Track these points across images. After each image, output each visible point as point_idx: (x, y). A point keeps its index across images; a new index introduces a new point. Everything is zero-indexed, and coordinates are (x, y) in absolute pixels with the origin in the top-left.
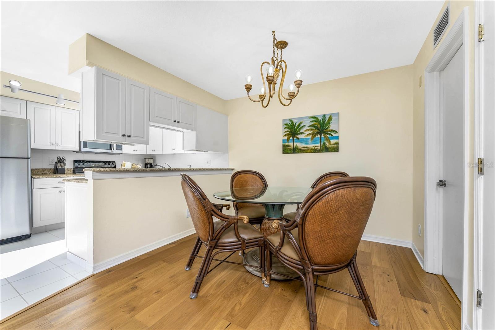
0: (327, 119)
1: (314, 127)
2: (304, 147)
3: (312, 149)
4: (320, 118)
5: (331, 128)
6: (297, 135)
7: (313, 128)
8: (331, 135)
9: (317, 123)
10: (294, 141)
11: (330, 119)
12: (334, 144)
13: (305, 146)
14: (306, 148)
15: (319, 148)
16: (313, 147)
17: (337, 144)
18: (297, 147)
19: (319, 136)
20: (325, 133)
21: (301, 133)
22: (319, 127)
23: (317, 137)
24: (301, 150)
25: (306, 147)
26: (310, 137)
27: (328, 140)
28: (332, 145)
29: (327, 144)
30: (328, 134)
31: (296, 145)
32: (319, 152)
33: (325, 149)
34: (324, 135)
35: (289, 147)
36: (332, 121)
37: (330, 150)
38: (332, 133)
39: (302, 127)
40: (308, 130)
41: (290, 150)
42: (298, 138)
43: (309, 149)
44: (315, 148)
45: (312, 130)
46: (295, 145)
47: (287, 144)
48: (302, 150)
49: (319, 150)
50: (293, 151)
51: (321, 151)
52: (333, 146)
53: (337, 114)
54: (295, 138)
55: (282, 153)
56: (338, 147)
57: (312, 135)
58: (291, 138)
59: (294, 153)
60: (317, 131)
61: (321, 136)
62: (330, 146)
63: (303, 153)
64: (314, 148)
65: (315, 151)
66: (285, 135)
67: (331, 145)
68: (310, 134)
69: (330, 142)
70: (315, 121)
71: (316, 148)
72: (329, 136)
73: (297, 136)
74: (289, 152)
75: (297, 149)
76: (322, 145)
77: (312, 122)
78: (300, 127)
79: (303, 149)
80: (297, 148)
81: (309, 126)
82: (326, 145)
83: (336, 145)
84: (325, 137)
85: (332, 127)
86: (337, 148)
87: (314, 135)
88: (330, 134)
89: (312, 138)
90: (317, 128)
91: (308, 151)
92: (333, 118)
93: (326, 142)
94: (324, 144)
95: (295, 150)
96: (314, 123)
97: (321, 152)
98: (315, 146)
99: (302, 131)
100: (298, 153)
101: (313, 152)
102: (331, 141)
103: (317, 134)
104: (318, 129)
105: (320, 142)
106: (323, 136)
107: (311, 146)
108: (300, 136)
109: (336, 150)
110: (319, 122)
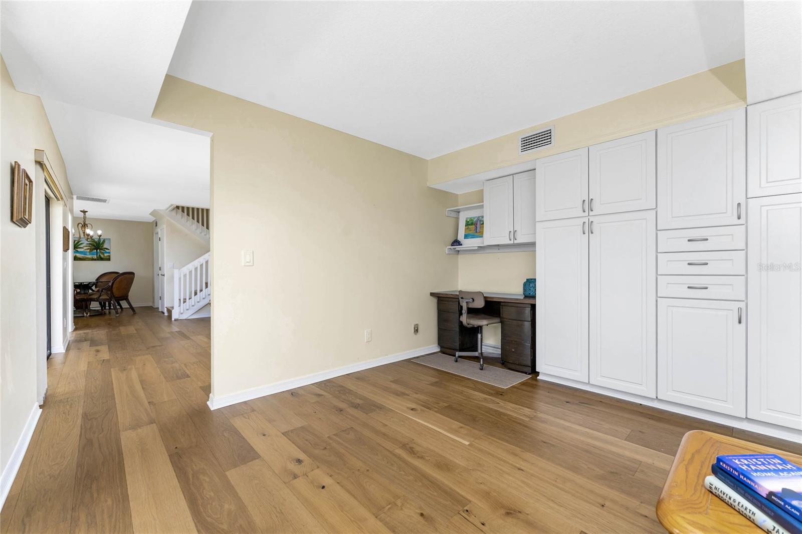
0: (102, 241)
3: (91, 258)
4: (97, 240)
6: (77, 248)
11: (104, 241)
15: (96, 258)
17: (109, 256)
19: (95, 251)
20: (100, 249)
21: (79, 248)
23: (93, 251)
24: (80, 258)
26: (89, 250)
27: (103, 253)
29: (102, 256)
30: (102, 250)
33: (101, 259)
36: (106, 243)
37: (104, 259)
38: (105, 250)
39: (81, 244)
40: (86, 246)
42: (78, 251)
45: (89, 246)
52: (106, 257)
53: (109, 239)
60: (93, 247)
61: (97, 251)
62: (104, 257)
65: (93, 259)
68: (88, 249)
69: (104, 255)
70: (93, 242)
75: (77, 257)
76: (98, 256)
77: (90, 241)
81: (87, 244)
84: (100, 252)
85: (105, 246)
87: (91, 250)
89: (89, 252)
90: (94, 245)
92: (106, 241)
93: (101, 255)
94: (100, 256)
97: (97, 261)
98: (93, 257)
99: (81, 246)
103: (94, 249)
104: (95, 246)
105: (96, 254)
106: (98, 251)
107: (90, 256)
108: (79, 250)
109: (109, 259)
110: (96, 242)
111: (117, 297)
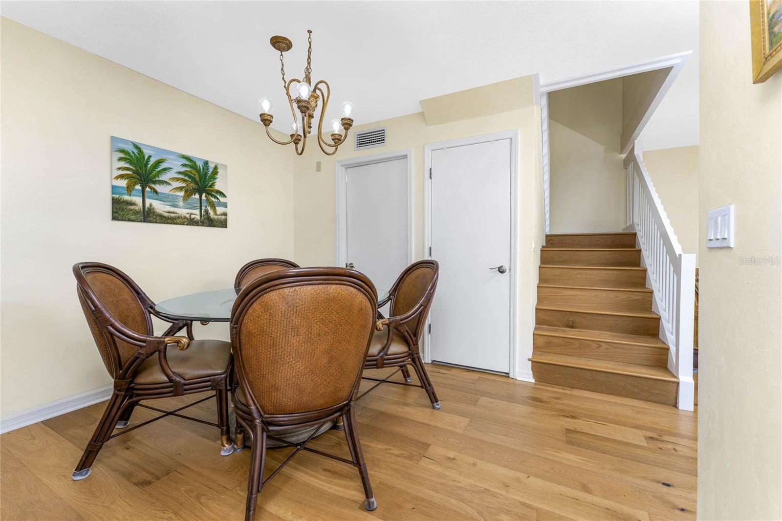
0: (211, 170)
1: (190, 177)
2: (169, 212)
3: (185, 218)
4: (200, 164)
5: (217, 187)
6: (154, 182)
7: (186, 178)
8: (218, 199)
9: (193, 172)
10: (146, 196)
11: (216, 171)
12: (221, 215)
13: (171, 211)
14: (172, 215)
15: (198, 217)
16: (188, 214)
17: (225, 214)
18: (153, 208)
19: (197, 196)
20: (209, 193)
21: (162, 182)
22: (198, 179)
23: (193, 196)
24: (161, 216)
25: (173, 213)
26: (182, 194)
27: (213, 206)
28: (219, 215)
29: (211, 212)
30: (212, 196)
31: (151, 205)
32: (199, 225)
33: (208, 222)
34: (206, 197)
35: (132, 207)
37: (214, 222)
38: (218, 196)
39: (165, 169)
40: (177, 179)
41: (136, 213)
42: (156, 192)
43: (179, 217)
44: (190, 216)
45: (184, 181)
46: (147, 205)
47: (126, 198)
48: (164, 217)
49: (198, 222)
50: (142, 217)
51: (202, 224)
52: (220, 217)
54: (148, 189)
55: (111, 217)
56: (226, 220)
57: (186, 191)
58: (138, 187)
59: (145, 221)
60: (193, 185)
61: (201, 197)
62: (216, 217)
63: (167, 223)
64: (188, 216)
65: (191, 222)
66: (122, 177)
67: (216, 215)
68: (181, 189)
69: (215, 211)
70: (191, 167)
71: (193, 216)
72: (213, 199)
73: (153, 186)
74: (133, 217)
75: (154, 213)
76: (203, 212)
77: (184, 165)
78: (160, 169)
79: (166, 214)
80: (152, 211)
81: (180, 173)
82: (210, 214)
83: (223, 217)
84: (208, 200)
86: (225, 222)
87: (188, 193)
88: (215, 197)
89: (185, 198)
90: (194, 179)
91: (178, 221)
92: (220, 171)
93: (209, 208)
94: (207, 211)
95: (148, 216)
96: (188, 169)
97: (201, 226)
98: (191, 214)
99: (164, 177)
100: (156, 222)
101: (187, 225)
102: (217, 208)
103: (195, 191)
104: (196, 182)
105: (199, 207)
106: (204, 197)
107: (183, 212)
108: (158, 187)
109: (223, 224)
110: (198, 171)
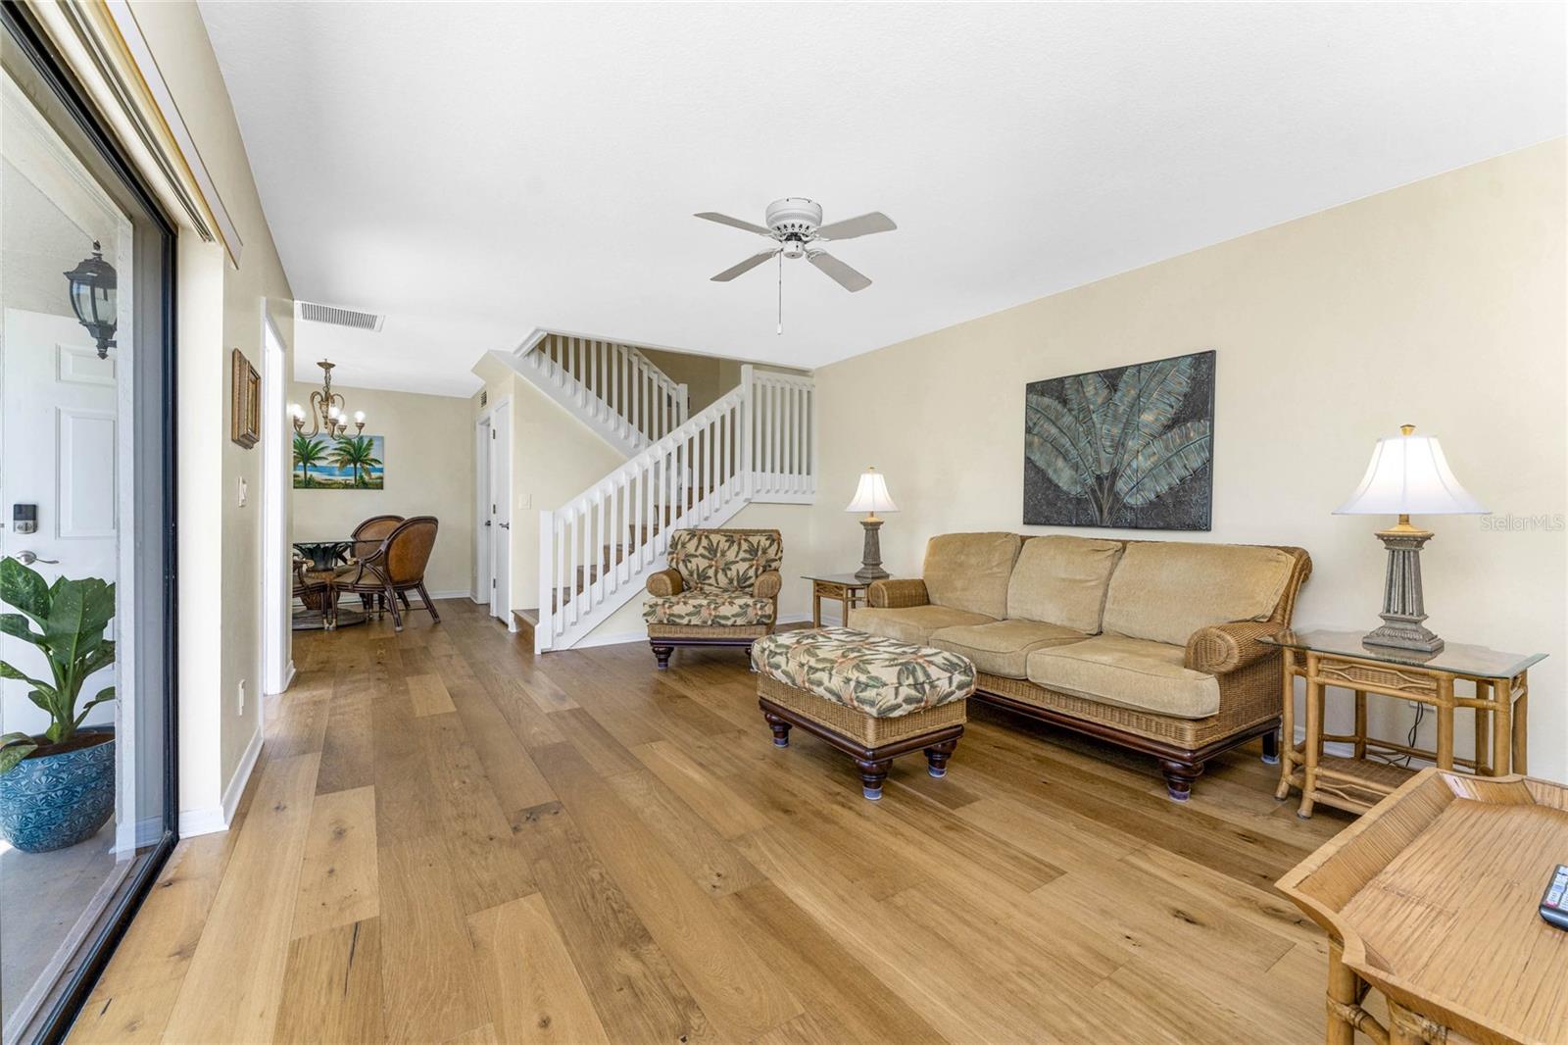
0: (366, 444)
1: (345, 451)
2: (326, 480)
3: (340, 483)
4: (355, 441)
5: (371, 456)
6: (314, 459)
7: (342, 453)
9: (349, 447)
10: (308, 469)
11: (370, 443)
12: (377, 478)
13: (329, 478)
14: (331, 482)
15: (353, 482)
16: (343, 480)
17: (382, 478)
18: (313, 478)
19: (352, 465)
20: (363, 462)
21: (320, 458)
22: (353, 452)
23: (348, 466)
24: (320, 483)
25: (331, 480)
26: (338, 465)
27: (368, 472)
28: (374, 479)
29: (366, 478)
30: (367, 464)
31: (312, 476)
32: (354, 489)
33: (364, 485)
34: (360, 465)
36: (373, 447)
37: (371, 485)
38: (373, 463)
39: (323, 448)
40: (333, 454)
41: (300, 482)
42: (315, 466)
43: (335, 483)
44: (346, 481)
45: (339, 455)
46: (308, 476)
48: (322, 484)
49: (353, 486)
50: (304, 485)
53: (382, 438)
54: (309, 464)
55: (292, 488)
56: (382, 483)
57: (342, 462)
58: (301, 464)
59: (306, 488)
60: (348, 457)
61: (355, 465)
62: (371, 481)
63: (325, 488)
65: (347, 486)
66: (291, 458)
68: (337, 461)
69: (370, 475)
70: (346, 443)
71: (348, 482)
72: (368, 466)
73: (313, 461)
75: (313, 481)
76: (357, 478)
77: (340, 443)
78: (318, 448)
79: (324, 482)
81: (336, 449)
83: (379, 481)
84: (362, 467)
85: (373, 454)
87: (344, 463)
88: (370, 465)
89: (340, 468)
90: (349, 453)
91: (334, 486)
92: (375, 443)
93: (363, 474)
94: (361, 477)
95: (310, 484)
96: (344, 445)
97: (356, 489)
99: (321, 454)
100: (315, 488)
101: (342, 489)
102: (372, 473)
103: (349, 462)
104: (351, 455)
105: (353, 474)
106: (358, 465)
107: (340, 479)
108: (318, 463)
109: (380, 486)
110: (353, 446)
111: (397, 583)
